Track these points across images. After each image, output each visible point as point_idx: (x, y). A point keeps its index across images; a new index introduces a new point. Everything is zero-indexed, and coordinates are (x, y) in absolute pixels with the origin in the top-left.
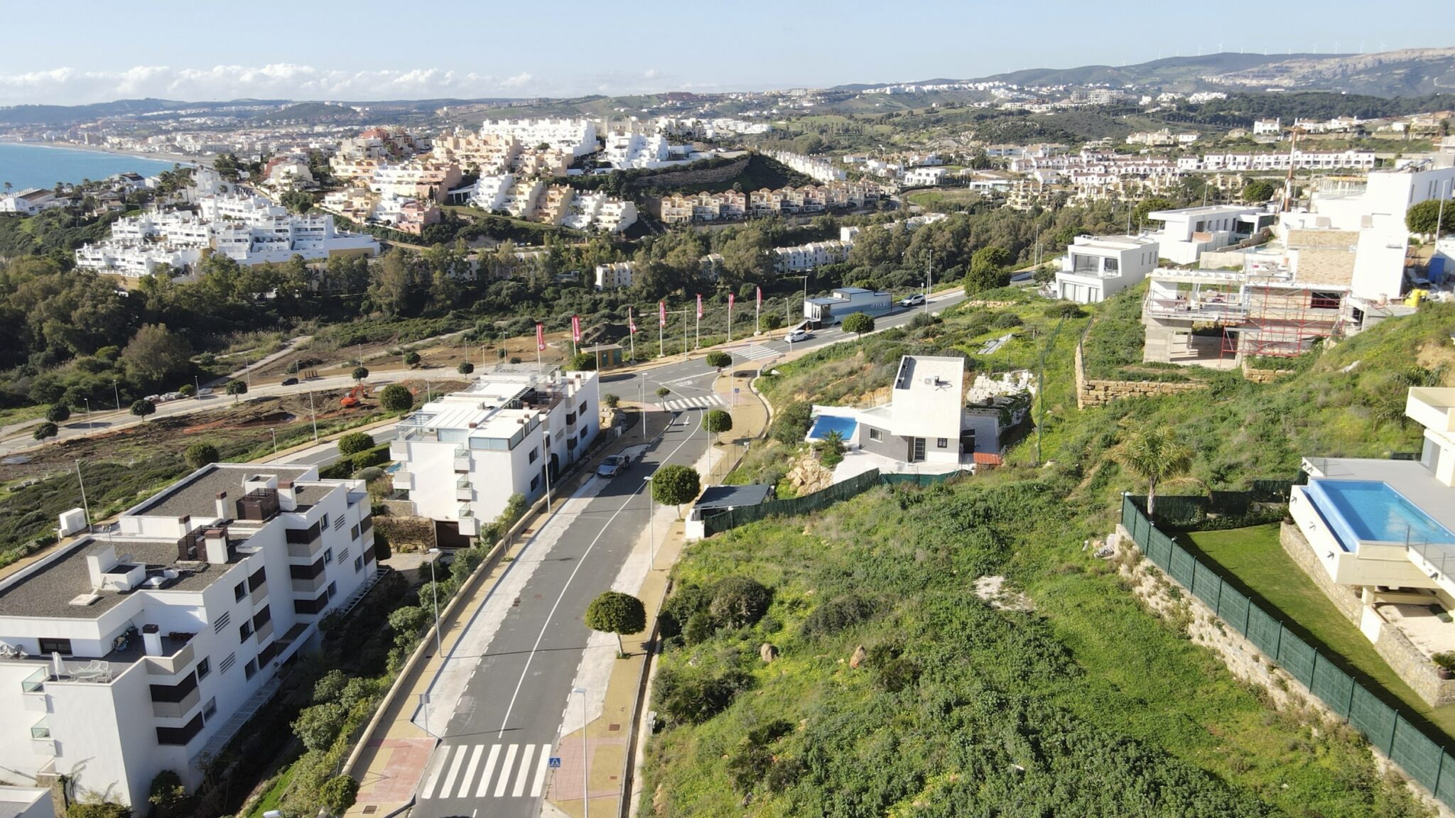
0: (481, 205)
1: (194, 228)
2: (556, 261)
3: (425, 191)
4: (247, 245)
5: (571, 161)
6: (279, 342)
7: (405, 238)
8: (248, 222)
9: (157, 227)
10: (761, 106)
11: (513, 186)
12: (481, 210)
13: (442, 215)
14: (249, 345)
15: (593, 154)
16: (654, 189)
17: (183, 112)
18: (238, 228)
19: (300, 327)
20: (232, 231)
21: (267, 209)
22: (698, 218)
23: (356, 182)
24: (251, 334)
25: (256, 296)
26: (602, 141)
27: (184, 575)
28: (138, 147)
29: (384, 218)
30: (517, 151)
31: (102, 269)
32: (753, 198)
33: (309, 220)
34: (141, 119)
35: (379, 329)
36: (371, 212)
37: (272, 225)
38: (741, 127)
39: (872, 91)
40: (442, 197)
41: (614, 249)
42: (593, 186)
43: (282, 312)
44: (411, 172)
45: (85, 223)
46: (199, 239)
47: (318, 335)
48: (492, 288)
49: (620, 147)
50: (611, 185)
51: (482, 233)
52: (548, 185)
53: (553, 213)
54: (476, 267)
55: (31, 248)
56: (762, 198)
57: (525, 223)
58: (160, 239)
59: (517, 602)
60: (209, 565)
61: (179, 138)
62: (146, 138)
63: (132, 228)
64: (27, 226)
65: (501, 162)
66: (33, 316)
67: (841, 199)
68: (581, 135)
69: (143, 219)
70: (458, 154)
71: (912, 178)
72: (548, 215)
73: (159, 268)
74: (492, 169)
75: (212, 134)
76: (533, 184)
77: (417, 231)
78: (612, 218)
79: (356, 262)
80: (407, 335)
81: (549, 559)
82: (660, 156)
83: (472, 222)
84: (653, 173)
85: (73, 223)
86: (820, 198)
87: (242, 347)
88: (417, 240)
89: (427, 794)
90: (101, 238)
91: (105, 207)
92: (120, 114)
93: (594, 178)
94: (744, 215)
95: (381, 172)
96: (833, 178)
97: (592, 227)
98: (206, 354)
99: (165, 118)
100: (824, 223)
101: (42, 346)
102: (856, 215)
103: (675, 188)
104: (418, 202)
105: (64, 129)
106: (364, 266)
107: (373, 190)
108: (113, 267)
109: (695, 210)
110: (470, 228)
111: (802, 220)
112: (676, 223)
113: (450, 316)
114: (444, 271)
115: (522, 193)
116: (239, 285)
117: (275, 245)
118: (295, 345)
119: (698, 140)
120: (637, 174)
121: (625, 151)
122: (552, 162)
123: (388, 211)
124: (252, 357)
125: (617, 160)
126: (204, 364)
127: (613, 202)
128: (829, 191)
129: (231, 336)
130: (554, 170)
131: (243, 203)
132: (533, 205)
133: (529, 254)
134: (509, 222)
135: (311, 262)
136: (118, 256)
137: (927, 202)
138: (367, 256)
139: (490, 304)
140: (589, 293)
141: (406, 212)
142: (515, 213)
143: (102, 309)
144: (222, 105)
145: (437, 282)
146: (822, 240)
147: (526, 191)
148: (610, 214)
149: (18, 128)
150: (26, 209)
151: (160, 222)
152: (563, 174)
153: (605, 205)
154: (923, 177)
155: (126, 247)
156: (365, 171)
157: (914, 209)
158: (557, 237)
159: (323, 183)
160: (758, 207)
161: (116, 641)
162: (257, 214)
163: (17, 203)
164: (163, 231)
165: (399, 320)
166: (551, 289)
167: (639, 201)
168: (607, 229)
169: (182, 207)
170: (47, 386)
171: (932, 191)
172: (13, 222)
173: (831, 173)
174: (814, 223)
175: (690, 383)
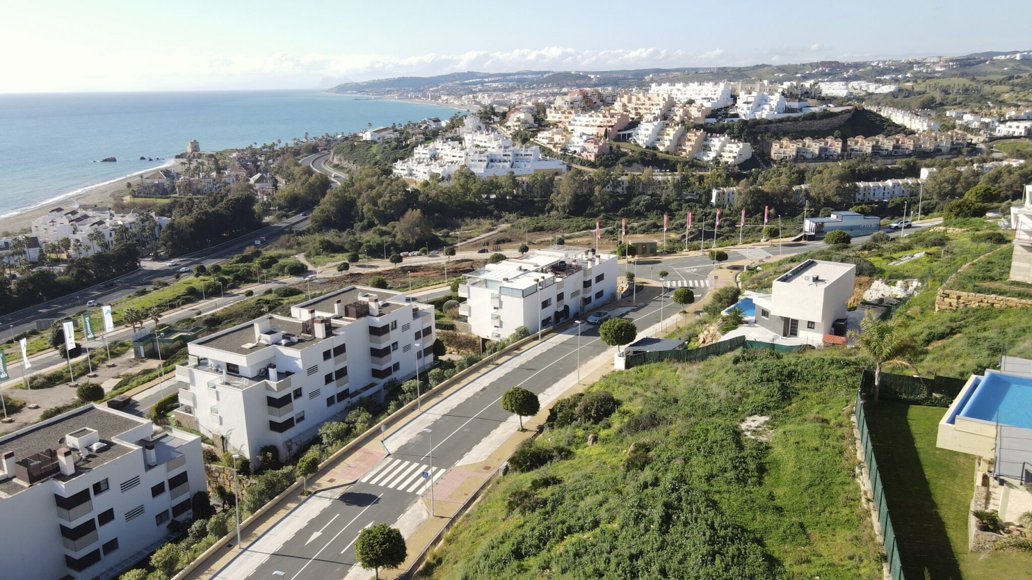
0: (638, 142)
1: (458, 152)
2: (683, 184)
3: (602, 131)
4: (485, 164)
5: (709, 112)
6: (490, 226)
7: (584, 163)
8: (489, 149)
9: (438, 151)
10: (898, 71)
11: (663, 130)
12: (638, 145)
13: (611, 148)
14: (472, 227)
15: (726, 108)
16: (769, 134)
17: (487, 80)
18: (481, 153)
19: (506, 218)
20: (477, 155)
21: (500, 141)
22: (800, 157)
23: (560, 125)
24: (475, 220)
25: (484, 196)
26: (734, 98)
27: (300, 341)
28: (456, 102)
29: (572, 149)
30: (671, 104)
31: (405, 175)
32: (849, 143)
33: (524, 149)
34: (463, 84)
35: (552, 222)
36: (565, 144)
37: (501, 152)
38: (872, 88)
39: (1003, 57)
40: (613, 136)
41: (728, 177)
42: (721, 131)
43: (497, 208)
44: (595, 118)
45: (403, 147)
46: (459, 159)
47: (515, 223)
48: (635, 200)
49: (747, 103)
50: (736, 130)
51: (636, 161)
52: (688, 130)
53: (689, 149)
54: (626, 184)
55: (373, 162)
56: (856, 143)
57: (668, 156)
58: (439, 158)
59: (484, 389)
60: (315, 338)
61: (480, 96)
62: (462, 96)
63: (425, 151)
64: (374, 149)
65: (658, 112)
66: (359, 202)
67: (929, 146)
68: (719, 94)
69: (431, 145)
70: (630, 106)
71: (1002, 130)
72: (685, 150)
73: (434, 176)
74: (651, 117)
75: (499, 93)
76: (677, 128)
77: (592, 158)
78: (731, 155)
79: (547, 178)
80: (569, 227)
81: (521, 367)
82: (778, 110)
83: (630, 153)
84: (770, 122)
85: (396, 148)
86: (908, 144)
87: (469, 228)
88: (592, 165)
89: (364, 480)
90: (408, 157)
91: (414, 138)
92: (452, 81)
93: (723, 125)
94: (839, 156)
95: (576, 118)
96: (926, 128)
97: (716, 161)
98: (445, 230)
99: (476, 83)
100: (907, 164)
101: (362, 219)
102: (938, 159)
103: (785, 134)
104: (594, 139)
105: (420, 91)
106: (552, 180)
107: (570, 130)
108: (411, 175)
109: (798, 151)
110: (628, 157)
111: (889, 161)
112: (781, 160)
113: (601, 217)
114: (604, 186)
115: (668, 135)
116: (474, 188)
117: (502, 164)
118: (500, 229)
119: (812, 98)
120: (756, 123)
121: (750, 105)
122: (694, 113)
123: (576, 144)
124: (472, 235)
125: (744, 112)
126: (443, 236)
127: (734, 143)
128: (918, 139)
129: (464, 220)
130: (695, 119)
131: (488, 137)
132: (675, 143)
133: (665, 178)
134: (655, 155)
135: (519, 176)
136: (414, 168)
137: (1010, 150)
138: (557, 174)
139: (630, 211)
140: (704, 207)
141: (587, 145)
142: (661, 148)
143: (394, 199)
144: (510, 74)
145: (597, 193)
146: (903, 177)
147: (671, 133)
148: (731, 152)
149: (397, 91)
150: (376, 139)
151: (440, 148)
152: (702, 122)
153: (728, 145)
154: (1014, 129)
155: (419, 163)
156: (566, 118)
157: (996, 155)
158: (687, 166)
159: (540, 125)
160: (852, 150)
161: (260, 370)
162: (494, 144)
163: (372, 135)
164: (441, 153)
165: (568, 217)
166: (676, 203)
167: (754, 142)
168: (727, 163)
169: (453, 139)
170: (354, 242)
171: (1019, 141)
172: (369, 146)
173: (925, 124)
174: (899, 164)
175: (695, 270)
